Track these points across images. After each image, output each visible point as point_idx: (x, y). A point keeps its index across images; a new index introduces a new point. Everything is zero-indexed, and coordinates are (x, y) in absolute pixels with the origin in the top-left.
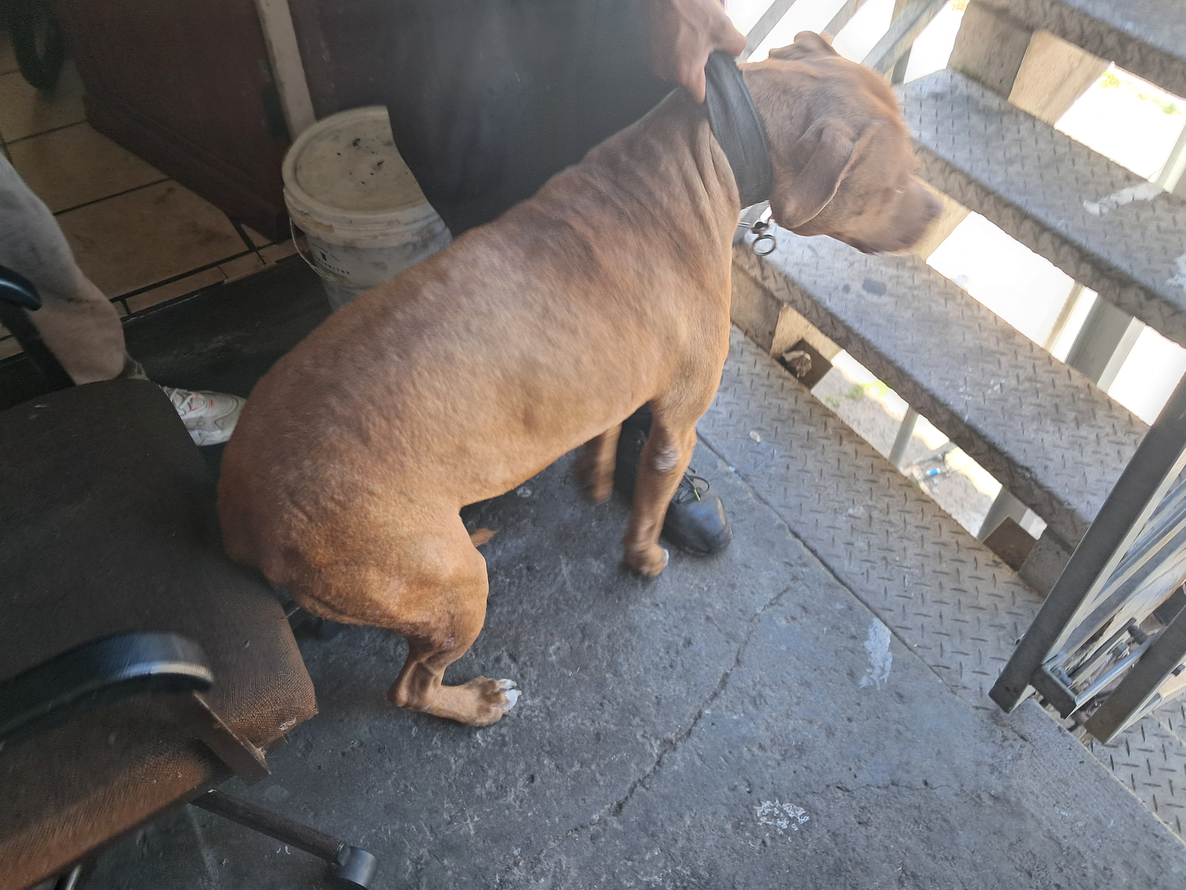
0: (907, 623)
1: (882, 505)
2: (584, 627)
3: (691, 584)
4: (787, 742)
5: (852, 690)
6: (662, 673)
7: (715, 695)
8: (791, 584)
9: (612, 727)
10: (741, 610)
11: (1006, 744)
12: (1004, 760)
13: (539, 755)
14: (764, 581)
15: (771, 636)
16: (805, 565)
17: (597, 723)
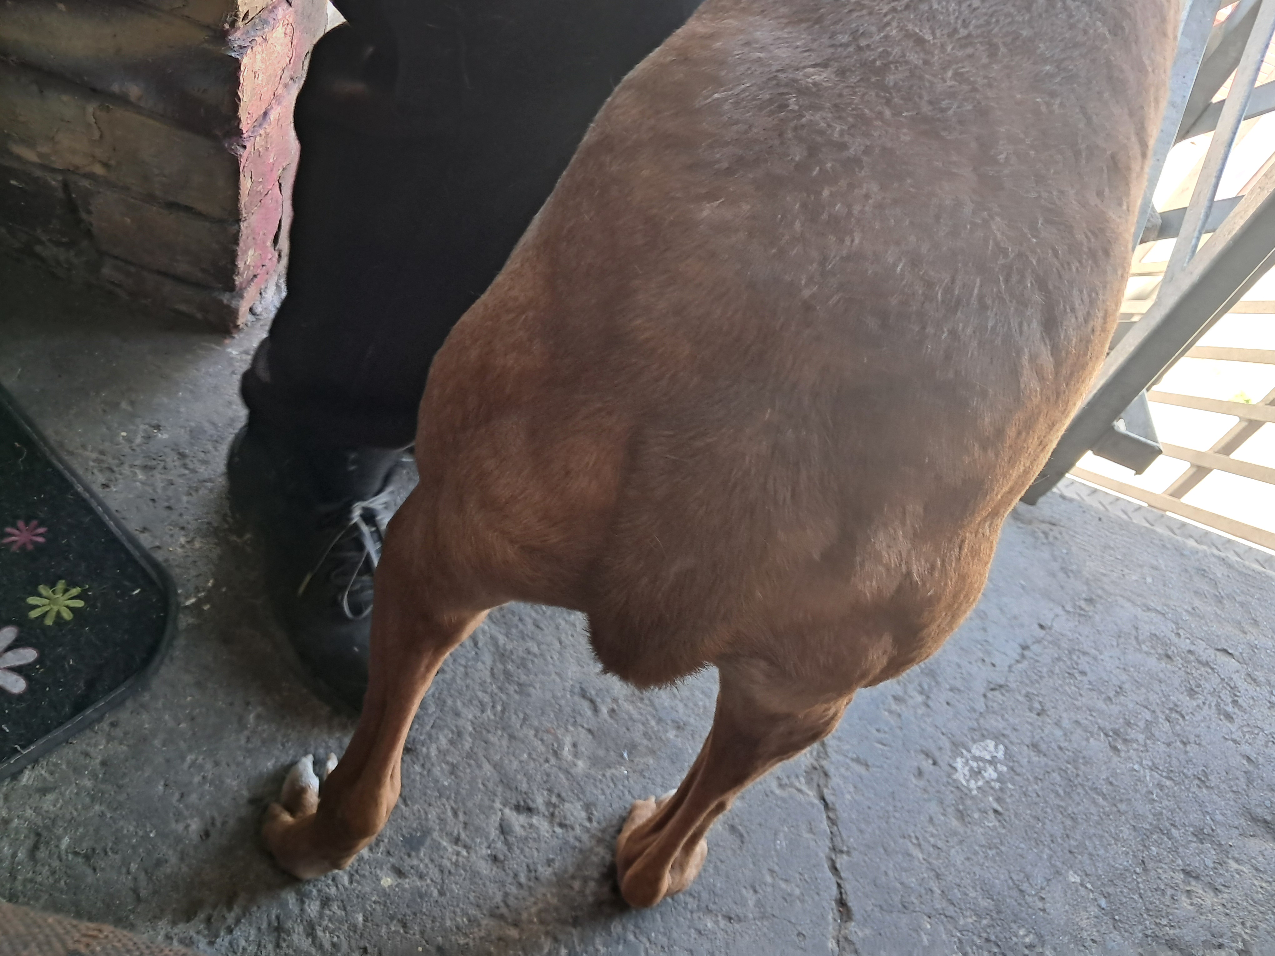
11: (1050, 539)
12: (1063, 557)
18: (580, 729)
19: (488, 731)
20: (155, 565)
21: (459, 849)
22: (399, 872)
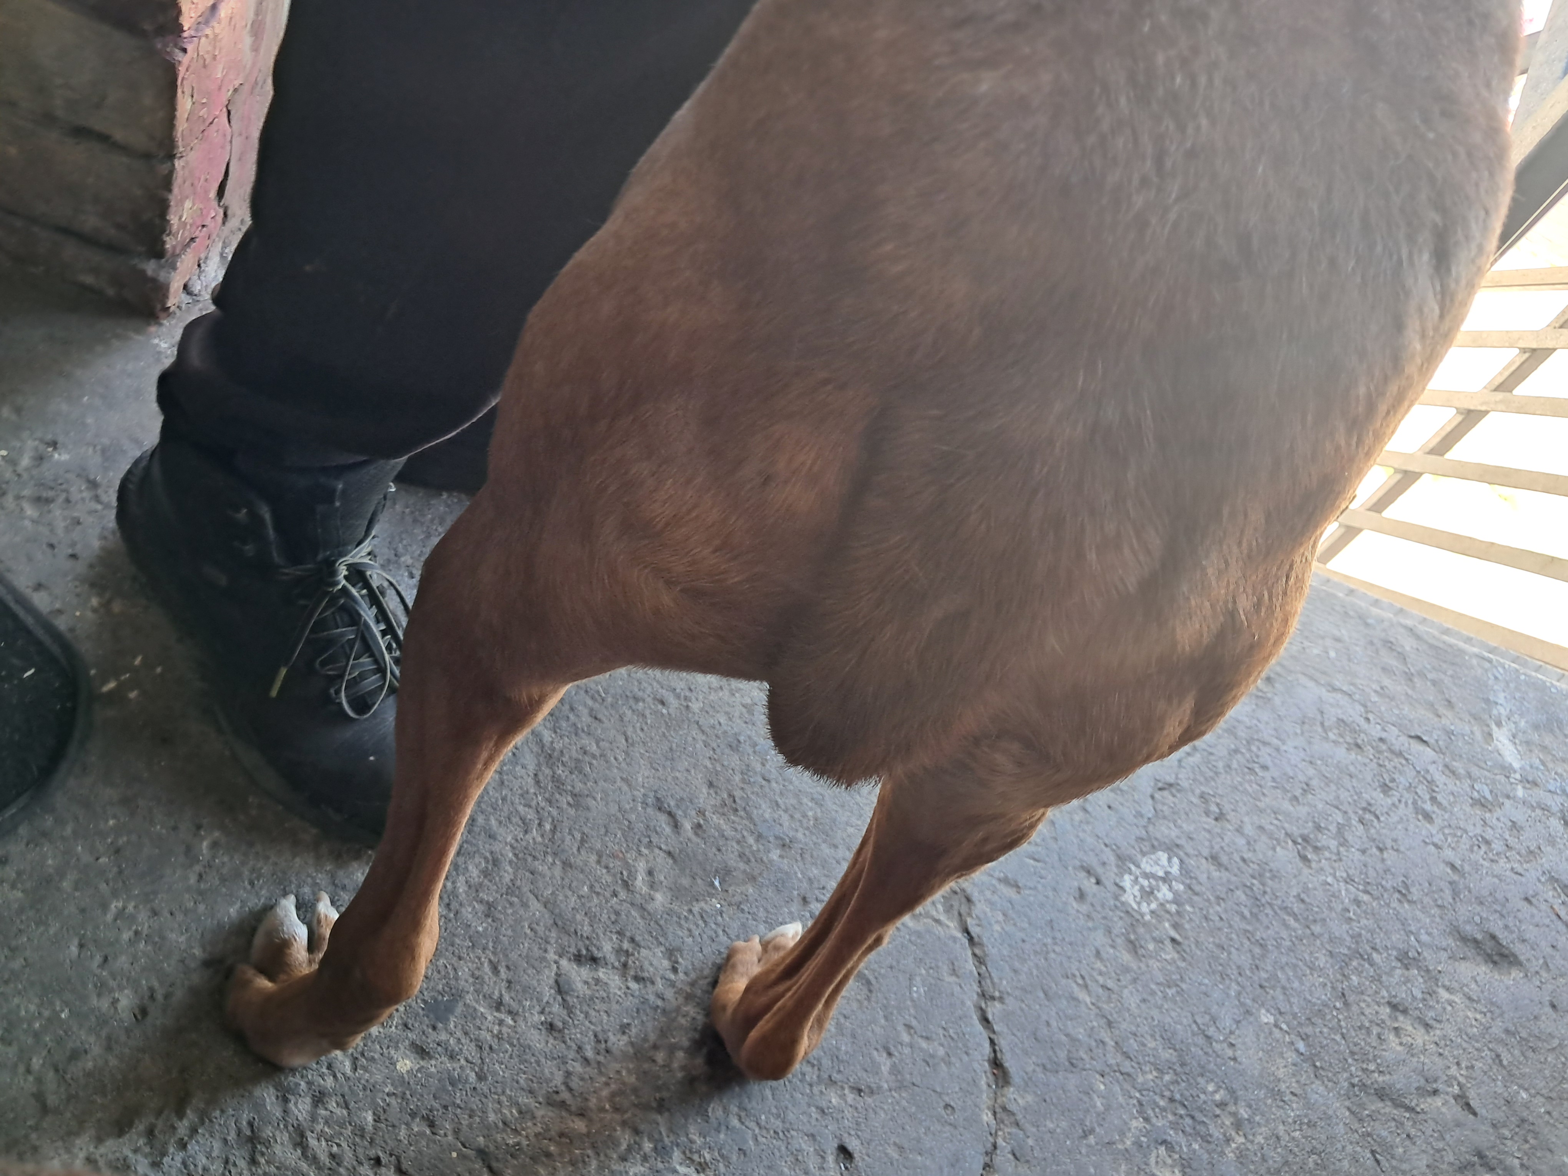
18: (657, 851)
19: (535, 858)
20: (56, 635)
21: (503, 1016)
22: (422, 1052)
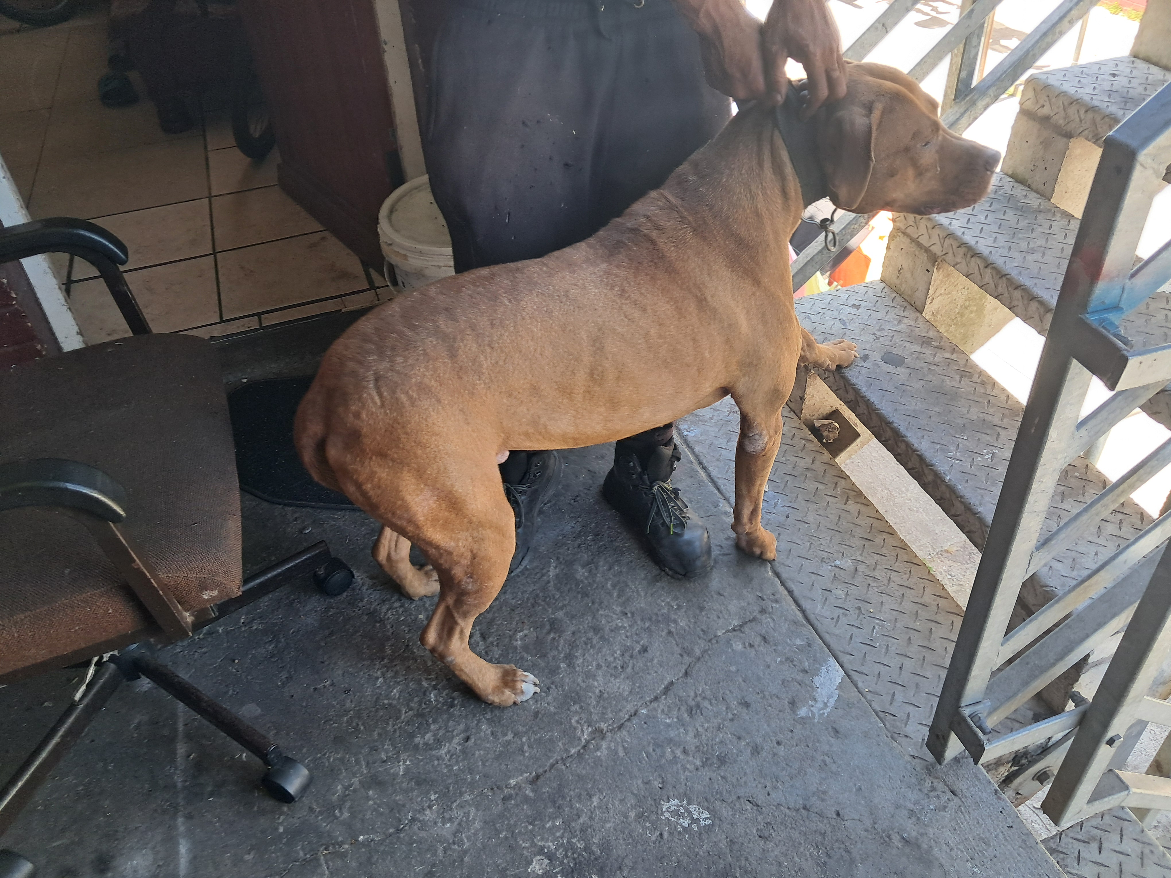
0: (865, 670)
1: (871, 561)
2: (554, 622)
3: (663, 601)
4: (710, 751)
5: (789, 717)
6: (613, 671)
7: (656, 699)
8: (759, 616)
9: (552, 709)
10: (703, 630)
11: (932, 794)
12: (926, 809)
13: (479, 721)
14: (732, 608)
15: (724, 657)
16: (777, 601)
17: (539, 703)
